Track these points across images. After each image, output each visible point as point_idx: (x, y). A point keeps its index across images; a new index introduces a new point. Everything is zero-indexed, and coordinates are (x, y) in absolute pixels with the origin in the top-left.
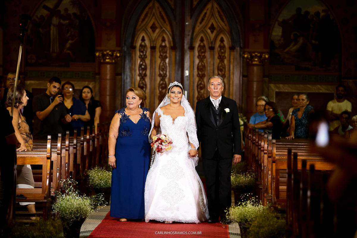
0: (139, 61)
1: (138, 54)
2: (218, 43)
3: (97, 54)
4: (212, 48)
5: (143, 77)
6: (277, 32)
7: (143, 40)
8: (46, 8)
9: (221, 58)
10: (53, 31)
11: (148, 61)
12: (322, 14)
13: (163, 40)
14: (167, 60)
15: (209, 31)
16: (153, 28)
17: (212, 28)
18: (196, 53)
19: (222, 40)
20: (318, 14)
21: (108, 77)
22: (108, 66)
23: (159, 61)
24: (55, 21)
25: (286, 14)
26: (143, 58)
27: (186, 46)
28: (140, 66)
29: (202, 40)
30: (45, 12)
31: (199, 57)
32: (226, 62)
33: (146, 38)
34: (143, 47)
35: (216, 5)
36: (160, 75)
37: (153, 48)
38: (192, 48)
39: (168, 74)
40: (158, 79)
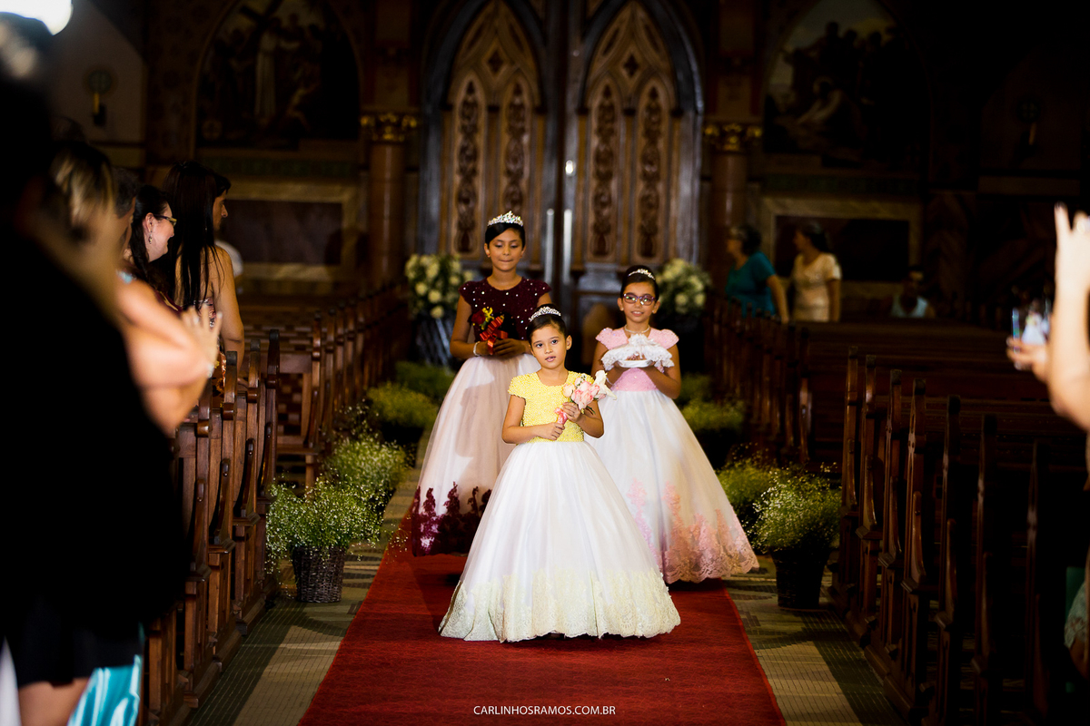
0: (459, 140)
1: (458, 121)
2: (644, 101)
3: (365, 121)
4: (630, 113)
5: (469, 176)
6: (782, 78)
7: (471, 89)
8: (247, 12)
9: (652, 136)
10: (263, 66)
11: (480, 140)
12: (886, 38)
13: (518, 91)
14: (526, 139)
15: (624, 72)
16: (495, 63)
17: (632, 66)
18: (594, 123)
19: (654, 94)
20: (875, 36)
21: (388, 175)
22: (389, 151)
23: (506, 139)
24: (268, 42)
25: (804, 36)
26: (470, 133)
27: (571, 106)
28: (463, 150)
29: (607, 93)
30: (244, 23)
31: (600, 131)
32: (661, 144)
33: (477, 85)
34: (470, 106)
35: (641, 14)
36: (509, 173)
37: (493, 110)
38: (583, 111)
39: (527, 170)
40: (505, 182)
